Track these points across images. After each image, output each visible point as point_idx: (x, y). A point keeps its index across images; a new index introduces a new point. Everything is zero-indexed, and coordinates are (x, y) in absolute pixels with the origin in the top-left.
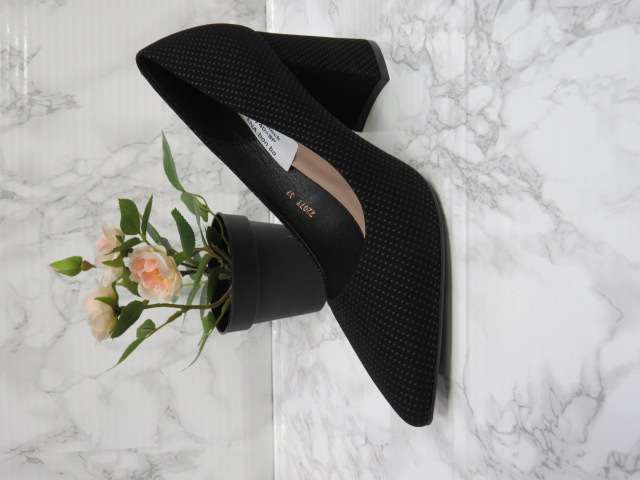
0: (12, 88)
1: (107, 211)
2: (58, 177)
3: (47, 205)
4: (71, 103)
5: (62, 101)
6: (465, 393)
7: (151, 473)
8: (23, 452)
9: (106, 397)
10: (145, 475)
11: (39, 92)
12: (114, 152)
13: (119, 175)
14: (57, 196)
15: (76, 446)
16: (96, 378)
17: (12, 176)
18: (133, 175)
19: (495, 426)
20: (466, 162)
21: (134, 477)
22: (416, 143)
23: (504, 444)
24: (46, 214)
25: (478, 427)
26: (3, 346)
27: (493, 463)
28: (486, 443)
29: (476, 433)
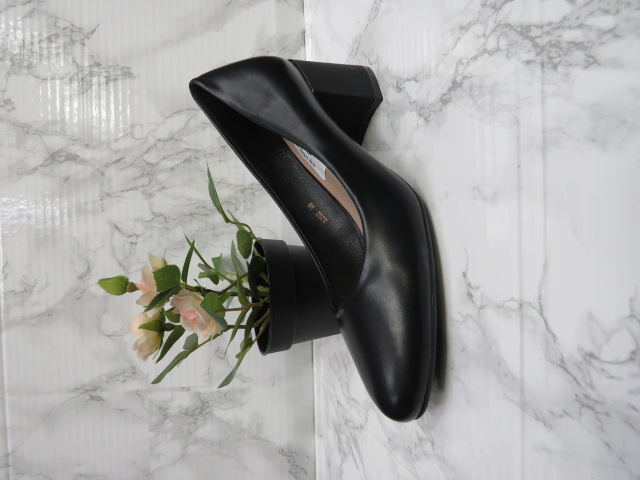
0: (74, 61)
1: (161, 171)
2: (117, 140)
3: (107, 165)
4: (127, 73)
5: (119, 72)
6: (542, 314)
7: (203, 410)
8: (87, 391)
10: (197, 412)
11: (98, 65)
12: (167, 118)
13: (171, 139)
14: (115, 157)
15: (134, 385)
17: (74, 140)
18: (185, 139)
19: (596, 353)
20: (542, 27)
21: (186, 414)
22: (467, 38)
23: (612, 377)
24: (106, 174)
25: (565, 356)
26: (68, 295)
27: (591, 403)
28: (579, 377)
29: (562, 365)
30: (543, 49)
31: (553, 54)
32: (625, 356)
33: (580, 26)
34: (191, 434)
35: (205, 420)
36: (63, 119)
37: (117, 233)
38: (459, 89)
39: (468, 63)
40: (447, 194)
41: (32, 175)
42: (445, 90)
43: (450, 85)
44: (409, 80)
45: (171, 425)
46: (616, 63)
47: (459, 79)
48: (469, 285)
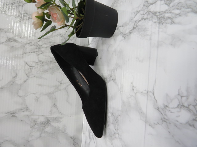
0: (19, 11)
1: (43, 48)
2: (30, 37)
3: (26, 44)
6: (153, 95)
7: (48, 123)
8: (11, 113)
9: (37, 100)
10: (46, 123)
11: (27, 13)
13: (47, 38)
14: (29, 42)
15: (27, 113)
16: (35, 94)
18: (51, 39)
19: (168, 106)
20: (160, 12)
21: (42, 123)
22: (138, 15)
23: (172, 112)
24: (25, 47)
25: (159, 107)
26: (9, 83)
27: (165, 120)
28: (163, 112)
29: (158, 109)
30: (160, 19)
31: (162, 20)
32: (176, 106)
33: (170, 13)
34: (43, 130)
35: (48, 126)
36: (13, 29)
37: (26, 65)
38: (135, 30)
39: (138, 22)
40: (129, 60)
41: (1, 45)
42: (131, 30)
43: (132, 28)
44: (121, 26)
45: (37, 126)
46: (179, 23)
47: (135, 26)
48: (133, 86)
